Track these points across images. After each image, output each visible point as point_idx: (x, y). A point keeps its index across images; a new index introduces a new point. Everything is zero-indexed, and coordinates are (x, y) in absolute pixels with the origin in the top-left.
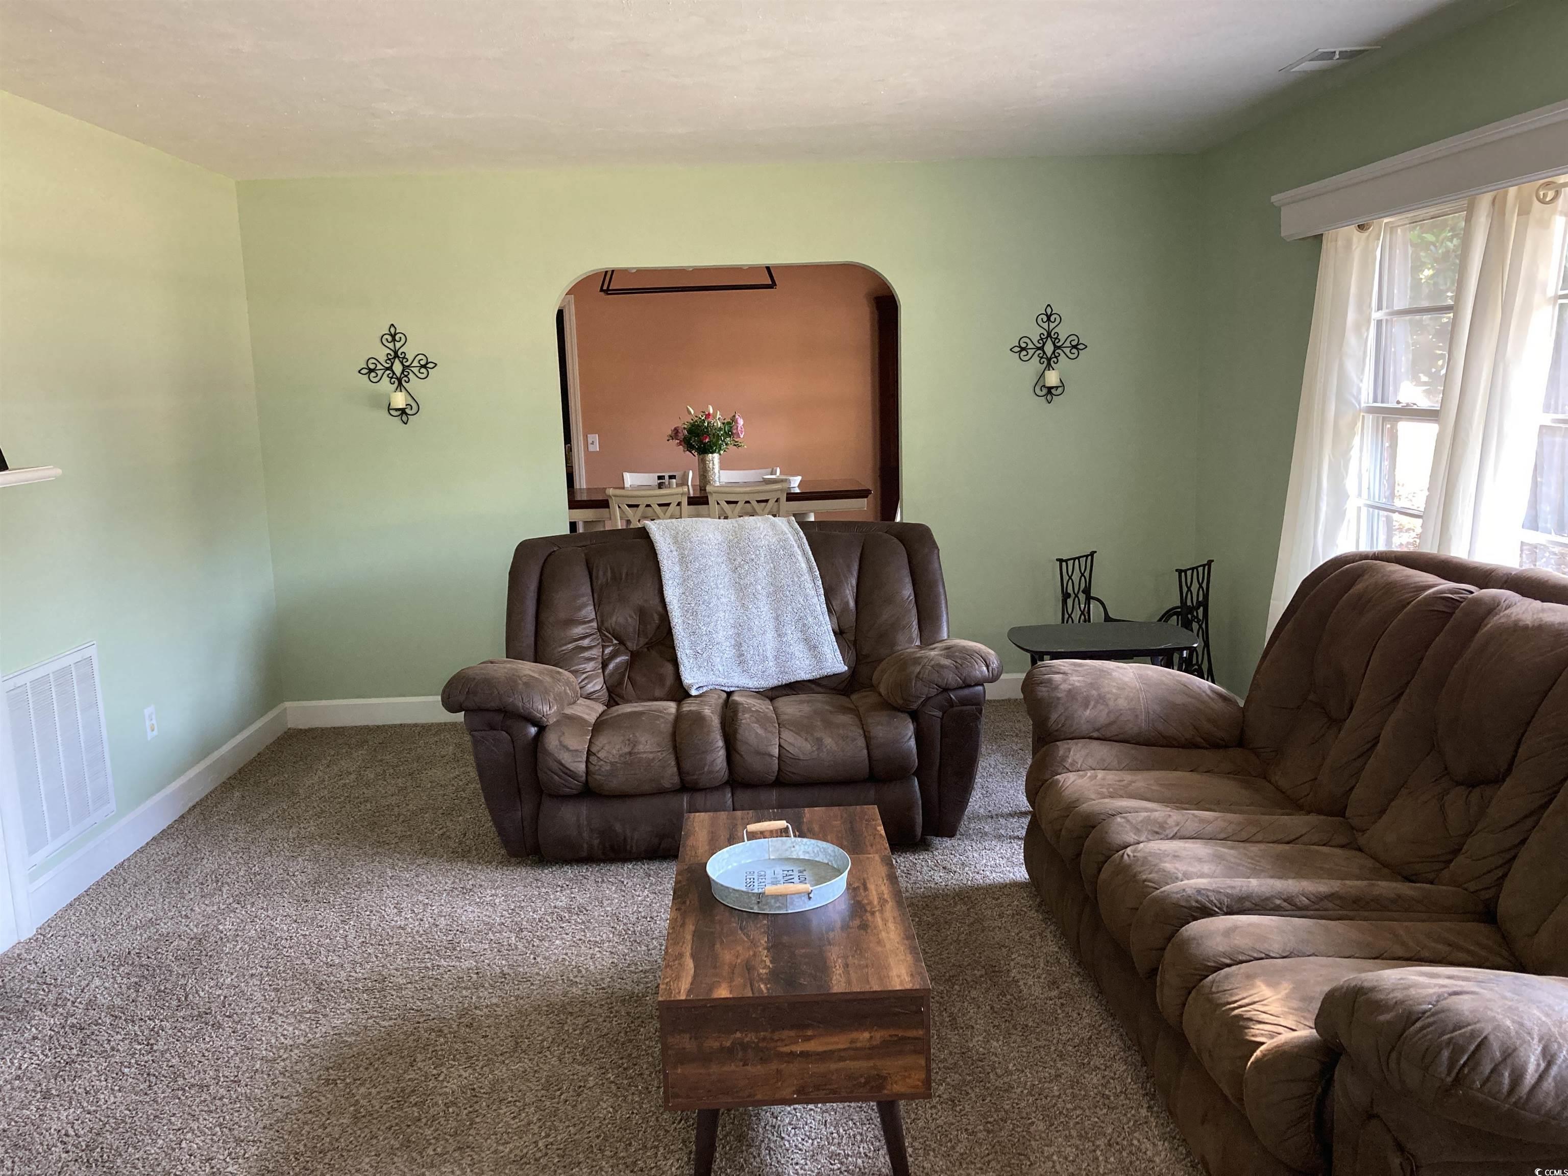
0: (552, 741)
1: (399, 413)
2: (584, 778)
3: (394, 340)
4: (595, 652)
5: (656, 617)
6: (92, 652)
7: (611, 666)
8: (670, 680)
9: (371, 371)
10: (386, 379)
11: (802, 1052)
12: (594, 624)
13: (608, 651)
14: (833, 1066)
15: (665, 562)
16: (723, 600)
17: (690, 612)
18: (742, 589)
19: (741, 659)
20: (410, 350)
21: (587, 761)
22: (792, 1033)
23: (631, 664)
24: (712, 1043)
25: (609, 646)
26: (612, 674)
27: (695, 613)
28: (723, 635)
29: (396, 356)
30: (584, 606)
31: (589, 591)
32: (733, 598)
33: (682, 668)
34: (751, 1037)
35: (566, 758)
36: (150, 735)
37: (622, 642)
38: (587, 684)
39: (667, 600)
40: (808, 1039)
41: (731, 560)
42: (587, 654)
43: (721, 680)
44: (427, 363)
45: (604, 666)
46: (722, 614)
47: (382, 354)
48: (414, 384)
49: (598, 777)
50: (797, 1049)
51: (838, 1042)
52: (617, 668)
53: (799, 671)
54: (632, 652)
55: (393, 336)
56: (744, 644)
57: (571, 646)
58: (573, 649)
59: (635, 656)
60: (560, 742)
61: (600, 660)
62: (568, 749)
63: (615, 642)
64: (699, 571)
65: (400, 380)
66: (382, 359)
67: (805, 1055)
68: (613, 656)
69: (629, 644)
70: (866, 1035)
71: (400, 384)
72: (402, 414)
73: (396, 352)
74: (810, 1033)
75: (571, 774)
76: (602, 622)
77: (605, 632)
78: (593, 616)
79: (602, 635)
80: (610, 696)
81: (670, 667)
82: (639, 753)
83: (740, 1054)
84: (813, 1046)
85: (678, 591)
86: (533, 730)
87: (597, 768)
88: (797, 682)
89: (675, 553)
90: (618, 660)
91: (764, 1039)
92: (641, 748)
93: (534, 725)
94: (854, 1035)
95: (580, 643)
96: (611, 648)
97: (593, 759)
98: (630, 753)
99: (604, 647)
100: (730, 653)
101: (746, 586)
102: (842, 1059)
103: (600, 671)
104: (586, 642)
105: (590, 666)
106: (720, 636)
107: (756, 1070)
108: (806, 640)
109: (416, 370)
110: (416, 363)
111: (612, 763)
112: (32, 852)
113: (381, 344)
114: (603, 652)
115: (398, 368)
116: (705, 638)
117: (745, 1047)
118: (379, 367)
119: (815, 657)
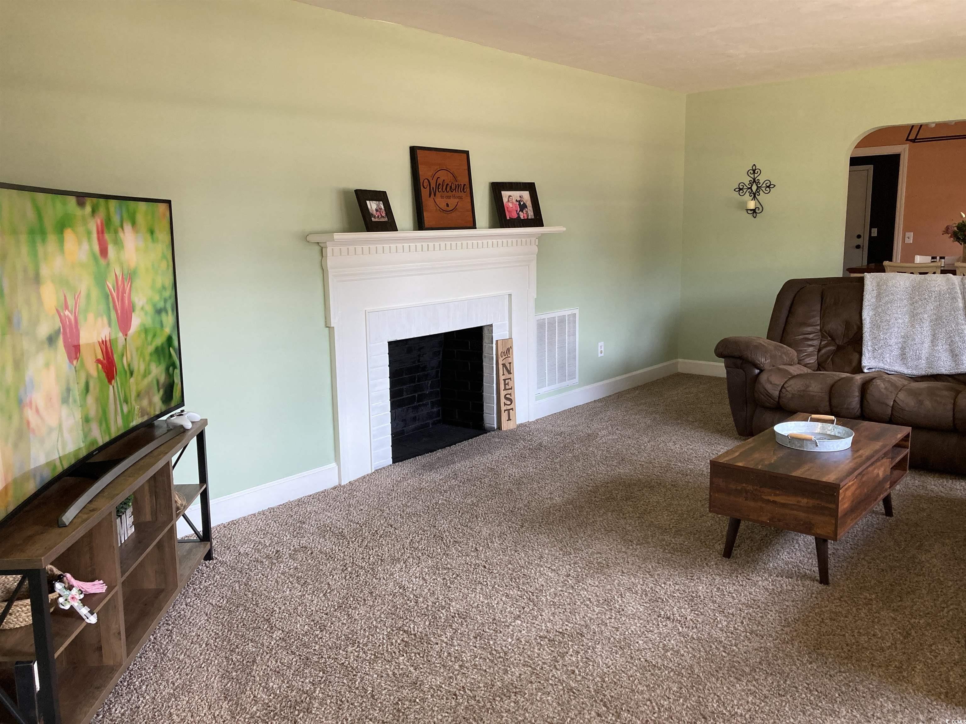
0: (764, 377)
1: (752, 212)
2: (777, 400)
3: (754, 173)
4: (816, 343)
5: (855, 327)
6: (577, 312)
7: (823, 351)
8: (854, 364)
9: (740, 189)
10: (748, 194)
11: (773, 501)
12: (819, 328)
13: (823, 343)
14: (787, 511)
15: (867, 296)
16: (900, 321)
17: (876, 326)
18: (914, 316)
19: (903, 356)
20: (762, 179)
21: (780, 391)
22: (769, 490)
23: (835, 353)
24: (732, 486)
25: (825, 341)
26: (822, 356)
27: (879, 327)
28: (894, 341)
29: (754, 181)
30: (814, 317)
31: (819, 309)
32: (907, 320)
33: (863, 357)
34: (750, 488)
35: (769, 387)
36: (600, 355)
37: (833, 339)
38: (805, 358)
39: (863, 318)
40: (776, 495)
41: (911, 298)
42: (810, 343)
43: (887, 367)
44: (770, 185)
45: (819, 351)
46: (896, 330)
47: (747, 180)
48: (762, 197)
49: (784, 400)
50: (772, 498)
51: (791, 500)
52: (825, 353)
53: (941, 368)
54: (838, 346)
55: (754, 171)
56: (907, 348)
57: (801, 337)
58: (802, 339)
59: (839, 348)
60: (768, 378)
61: (818, 347)
62: (771, 383)
63: (830, 339)
64: (887, 303)
65: (754, 194)
66: (747, 183)
67: (774, 502)
68: (826, 346)
69: (837, 341)
70: (805, 500)
71: (755, 196)
72: (753, 213)
73: (754, 179)
74: (778, 492)
75: (769, 395)
76: (823, 327)
77: (824, 333)
78: (819, 322)
79: (822, 334)
80: (818, 367)
81: (857, 356)
82: (809, 391)
83: (744, 494)
84: (778, 499)
85: (871, 313)
86: (757, 371)
87: (784, 395)
88: (938, 375)
89: (875, 291)
90: (828, 348)
91: (756, 490)
92: (811, 389)
93: (758, 369)
94: (800, 499)
95: (807, 336)
96: (826, 342)
97: (783, 390)
98: (804, 391)
99: (821, 341)
100: (896, 352)
101: (917, 314)
102: (793, 509)
103: (816, 353)
104: (811, 336)
105: (811, 349)
106: (893, 341)
107: (752, 504)
108: (952, 351)
109: (763, 189)
110: (764, 185)
111: (793, 394)
112: (539, 388)
113: (746, 174)
114: (821, 343)
115: (754, 188)
116: (882, 342)
117: (747, 492)
118: (745, 187)
119: (955, 361)
